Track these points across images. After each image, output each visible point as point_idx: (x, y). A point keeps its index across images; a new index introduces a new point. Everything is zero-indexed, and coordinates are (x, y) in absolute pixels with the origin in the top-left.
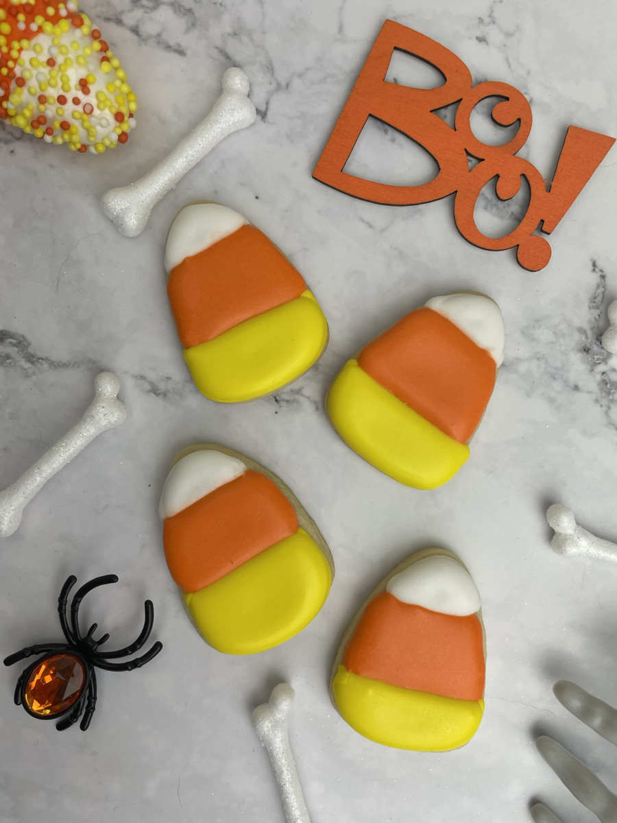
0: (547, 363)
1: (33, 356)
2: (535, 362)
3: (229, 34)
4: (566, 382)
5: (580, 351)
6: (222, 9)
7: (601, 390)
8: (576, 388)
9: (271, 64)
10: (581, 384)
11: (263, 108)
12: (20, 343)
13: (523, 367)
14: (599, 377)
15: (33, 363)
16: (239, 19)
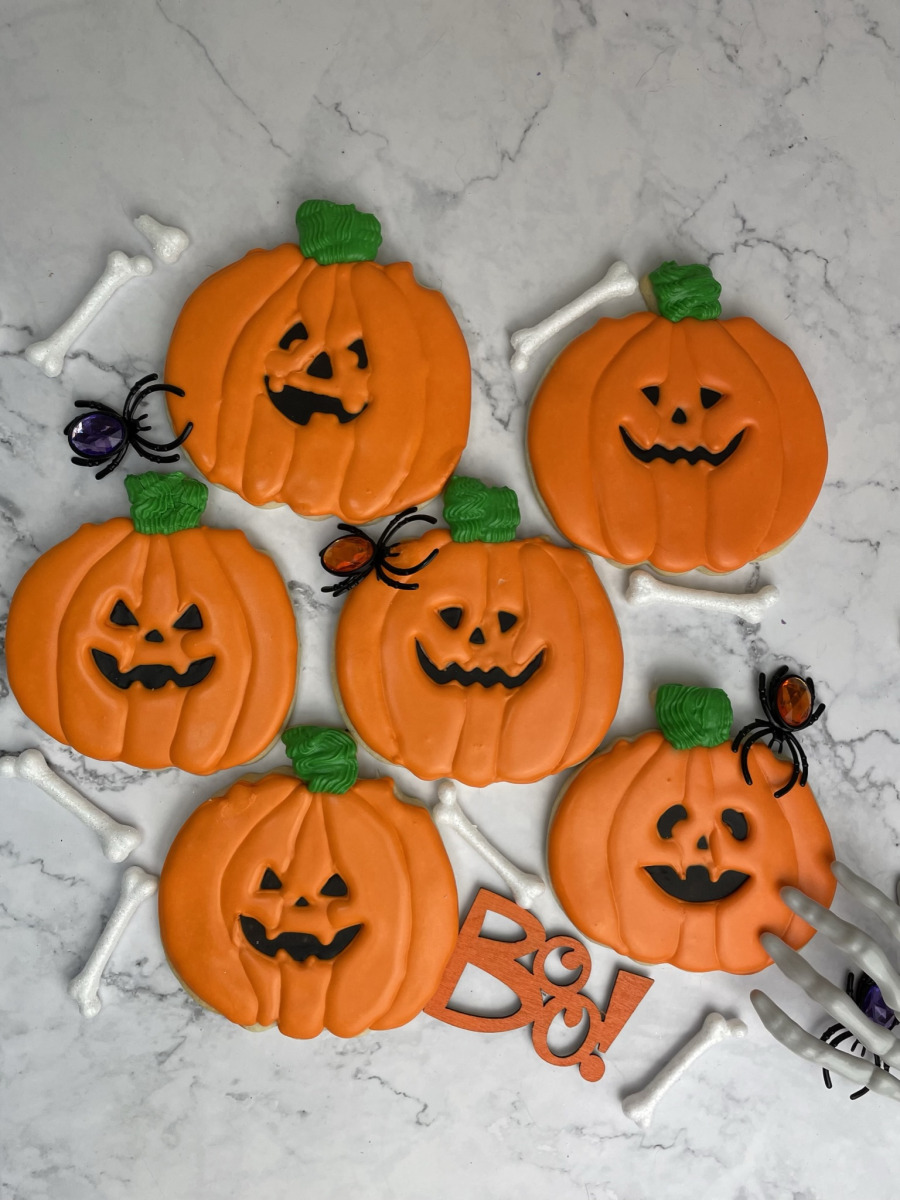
0: (711, 631)
1: (316, 603)
2: (702, 629)
3: (483, 359)
4: (724, 647)
5: (736, 623)
6: (479, 338)
7: (750, 654)
8: (732, 652)
9: (514, 385)
10: (735, 650)
11: (506, 419)
12: (306, 591)
13: (693, 633)
14: (749, 645)
15: (316, 608)
16: (492, 347)
